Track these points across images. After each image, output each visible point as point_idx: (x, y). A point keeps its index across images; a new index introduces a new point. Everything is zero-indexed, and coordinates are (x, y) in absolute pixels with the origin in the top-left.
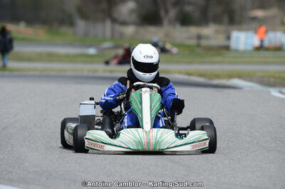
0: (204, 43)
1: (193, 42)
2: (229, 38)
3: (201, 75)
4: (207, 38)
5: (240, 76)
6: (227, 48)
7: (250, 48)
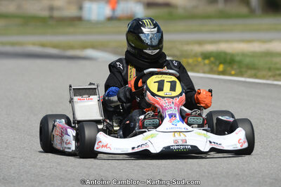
0: (56, 14)
1: (46, 14)
2: (81, 8)
3: (55, 46)
4: (59, 9)
5: (93, 47)
6: (79, 19)
7: (102, 18)
